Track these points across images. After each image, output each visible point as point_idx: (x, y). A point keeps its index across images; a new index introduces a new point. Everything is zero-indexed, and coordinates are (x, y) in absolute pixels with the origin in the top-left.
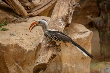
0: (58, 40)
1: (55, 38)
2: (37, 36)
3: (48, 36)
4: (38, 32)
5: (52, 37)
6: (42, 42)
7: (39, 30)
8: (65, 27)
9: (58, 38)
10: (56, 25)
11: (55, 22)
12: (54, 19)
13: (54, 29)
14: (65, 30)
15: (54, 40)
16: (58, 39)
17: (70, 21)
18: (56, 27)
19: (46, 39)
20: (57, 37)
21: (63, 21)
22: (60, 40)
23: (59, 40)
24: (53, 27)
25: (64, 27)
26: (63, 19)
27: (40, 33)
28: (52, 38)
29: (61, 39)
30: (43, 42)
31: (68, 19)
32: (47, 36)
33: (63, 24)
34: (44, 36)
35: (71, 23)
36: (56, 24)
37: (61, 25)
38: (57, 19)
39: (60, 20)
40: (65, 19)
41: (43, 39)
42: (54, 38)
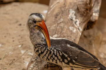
0: (68, 63)
1: (63, 57)
2: (15, 52)
3: (45, 53)
4: (17, 42)
5: (56, 56)
6: (29, 66)
7: (20, 38)
8: (84, 30)
9: (69, 57)
10: (62, 25)
11: (59, 17)
12: (56, 11)
13: (56, 35)
14: (84, 37)
15: (58, 61)
16: (69, 59)
17: (95, 15)
18: (62, 29)
19: (39, 60)
20: (66, 56)
21: (78, 15)
22: (74, 64)
23: (71, 61)
24: (53, 30)
25: (81, 30)
26: (78, 9)
27: (24, 46)
28: (56, 58)
29: (76, 60)
30: (32, 66)
31: (91, 9)
32: (42, 53)
33: (78, 23)
34: (32, 53)
35: (97, 18)
36: (63, 22)
37: (73, 26)
38: (63, 11)
39: (72, 13)
40: (83, 10)
41: (29, 60)
42: (60, 57)
